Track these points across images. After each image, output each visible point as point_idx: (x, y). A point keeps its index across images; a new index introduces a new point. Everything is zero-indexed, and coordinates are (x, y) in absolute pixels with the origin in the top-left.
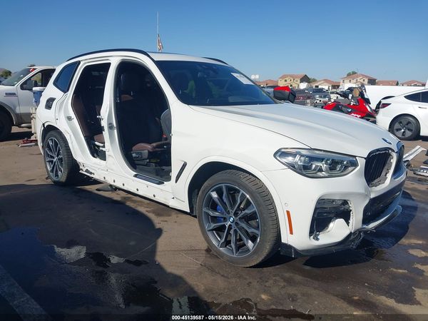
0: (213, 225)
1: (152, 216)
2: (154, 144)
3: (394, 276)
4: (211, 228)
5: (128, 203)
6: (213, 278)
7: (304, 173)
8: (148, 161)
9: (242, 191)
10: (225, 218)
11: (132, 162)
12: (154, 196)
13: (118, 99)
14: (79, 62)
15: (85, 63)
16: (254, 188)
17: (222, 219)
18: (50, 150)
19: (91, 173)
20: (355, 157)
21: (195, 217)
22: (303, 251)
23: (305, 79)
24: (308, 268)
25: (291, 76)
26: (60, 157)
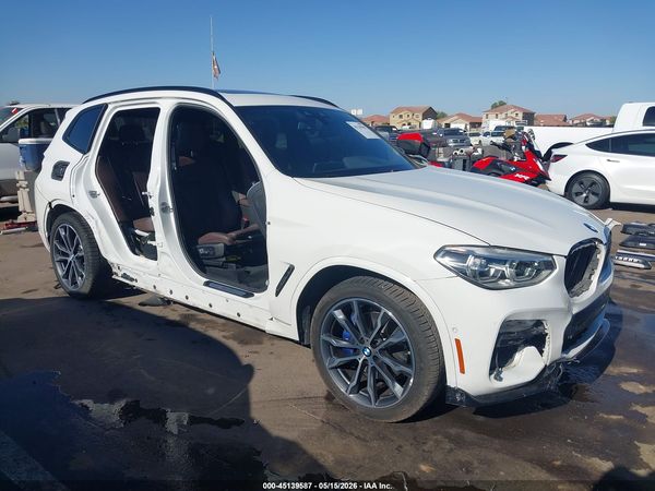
0: (338, 361)
1: (232, 344)
2: (233, 234)
3: (607, 427)
4: (335, 364)
5: (193, 325)
6: (344, 442)
7: (480, 282)
8: (224, 259)
9: (384, 310)
10: (355, 350)
11: (199, 262)
12: (239, 315)
13: (174, 164)
14: (106, 106)
15: (116, 107)
16: (403, 305)
17: (352, 351)
18: (62, 243)
19: (132, 280)
20: (552, 255)
21: (308, 346)
22: (480, 397)
23: (429, 113)
24: (481, 418)
25: (409, 109)
26: (79, 254)
